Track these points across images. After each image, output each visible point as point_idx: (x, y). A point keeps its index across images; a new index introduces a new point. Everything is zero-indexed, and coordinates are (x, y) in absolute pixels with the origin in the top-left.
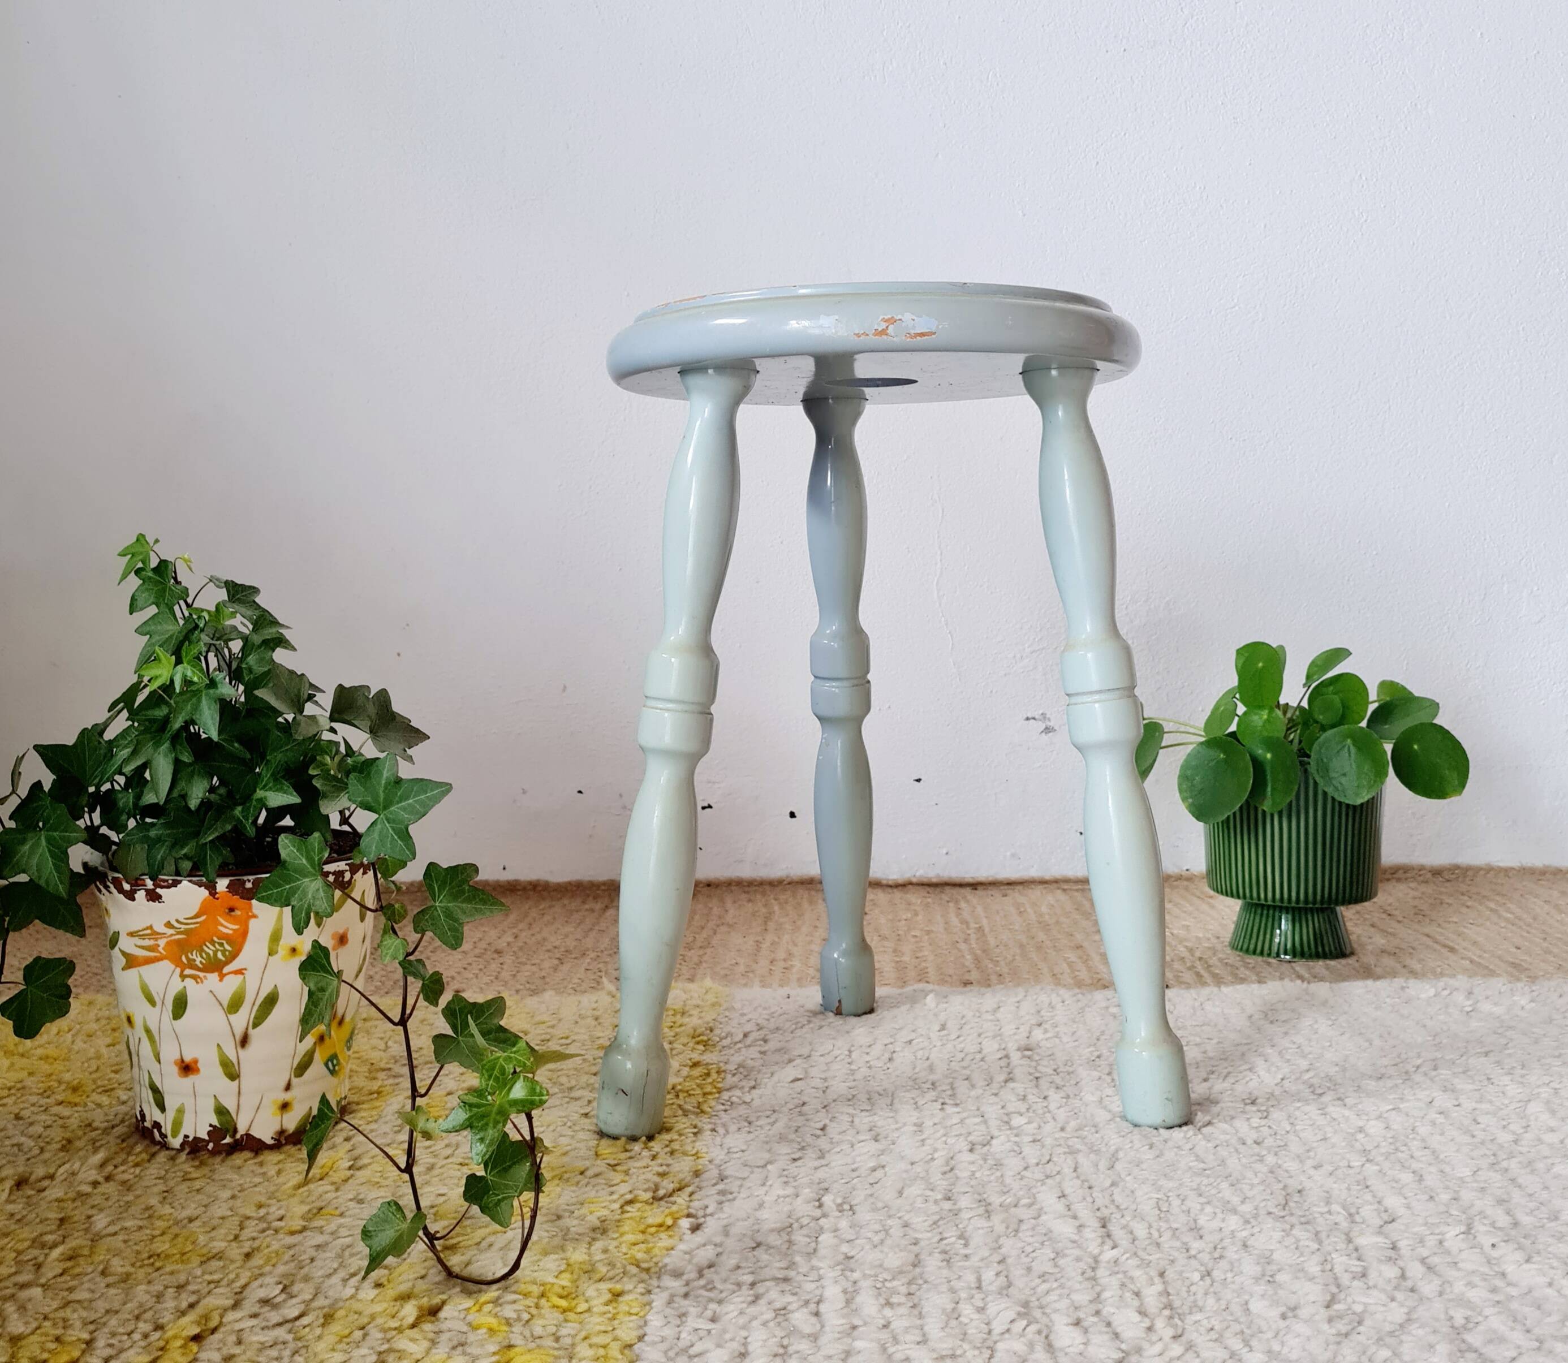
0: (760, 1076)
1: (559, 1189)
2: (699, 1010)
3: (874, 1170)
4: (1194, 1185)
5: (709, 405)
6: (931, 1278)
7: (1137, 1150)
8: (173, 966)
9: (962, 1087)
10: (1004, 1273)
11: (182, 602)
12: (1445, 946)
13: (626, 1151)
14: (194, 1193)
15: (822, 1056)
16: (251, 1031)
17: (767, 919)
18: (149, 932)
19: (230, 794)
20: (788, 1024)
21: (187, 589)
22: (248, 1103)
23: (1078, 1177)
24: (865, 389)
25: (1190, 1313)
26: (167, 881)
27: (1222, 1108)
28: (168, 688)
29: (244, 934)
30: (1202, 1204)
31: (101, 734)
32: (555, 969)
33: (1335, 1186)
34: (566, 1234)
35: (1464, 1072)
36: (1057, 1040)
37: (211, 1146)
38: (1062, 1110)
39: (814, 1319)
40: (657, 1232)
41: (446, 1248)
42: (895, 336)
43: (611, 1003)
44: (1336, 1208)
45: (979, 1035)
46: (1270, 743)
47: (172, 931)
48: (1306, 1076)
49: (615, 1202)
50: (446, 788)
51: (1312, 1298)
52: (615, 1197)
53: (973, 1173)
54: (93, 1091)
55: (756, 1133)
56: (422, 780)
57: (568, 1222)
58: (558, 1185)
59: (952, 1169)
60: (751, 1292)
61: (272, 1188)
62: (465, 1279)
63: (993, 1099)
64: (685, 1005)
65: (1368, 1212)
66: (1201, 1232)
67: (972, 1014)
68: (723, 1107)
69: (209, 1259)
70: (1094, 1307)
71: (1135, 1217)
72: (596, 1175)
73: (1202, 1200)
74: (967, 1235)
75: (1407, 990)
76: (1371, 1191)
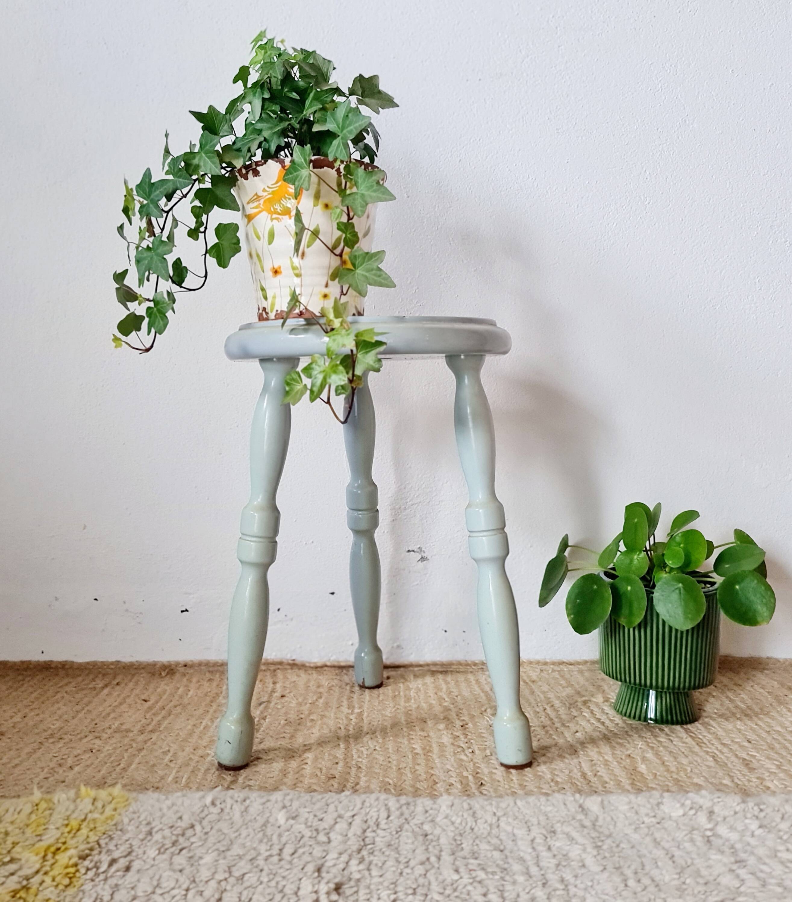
8: (267, 214)
18: (256, 197)
22: (306, 291)
47: (266, 194)
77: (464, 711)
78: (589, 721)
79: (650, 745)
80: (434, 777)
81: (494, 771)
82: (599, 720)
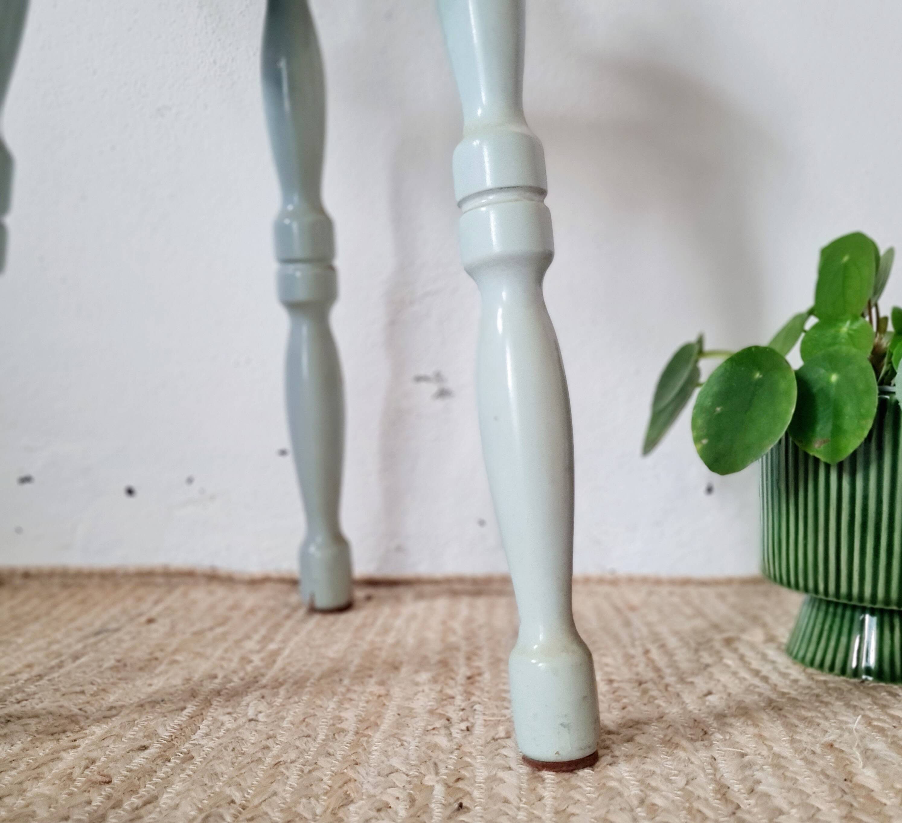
46: (835, 360)
77: (485, 653)
78: (735, 674)
79: (875, 723)
80: (350, 788)
81: (501, 774)
82: (756, 673)
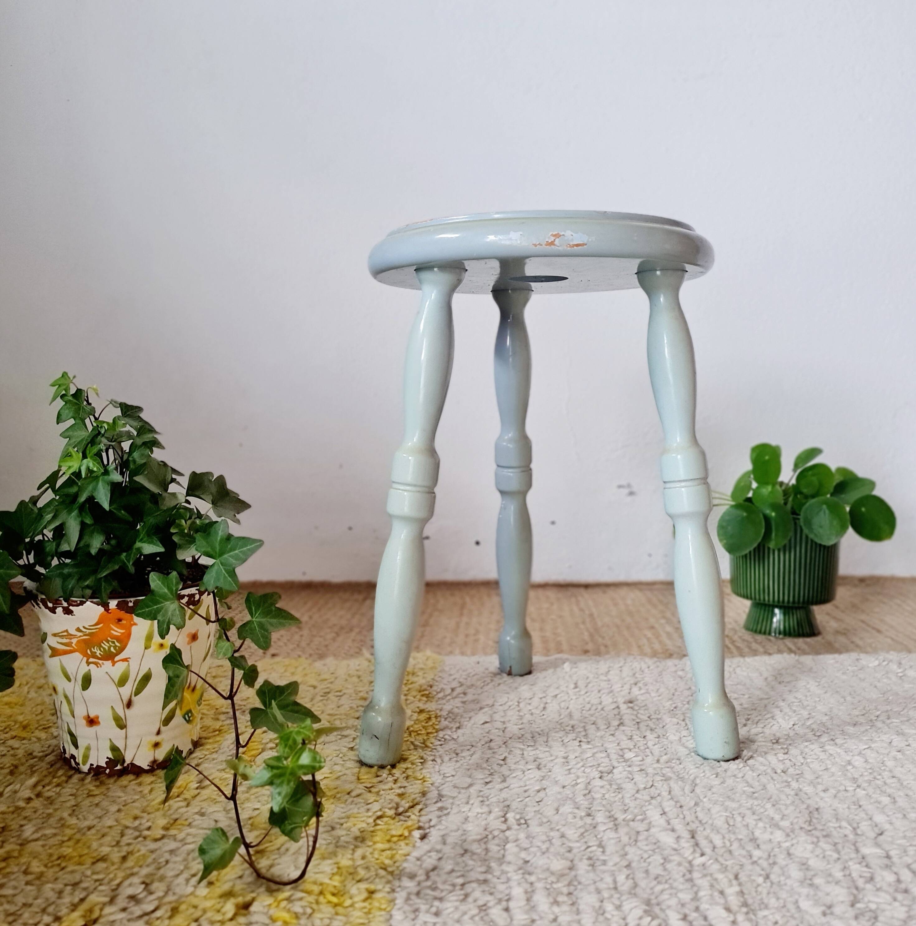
0: (462, 720)
1: (333, 806)
2: (422, 672)
3: (539, 791)
4: (749, 805)
5: (435, 291)
6: (583, 880)
7: (707, 778)
8: (82, 656)
9: (591, 729)
10: (631, 876)
11: (92, 417)
12: (874, 628)
13: (378, 776)
14: (94, 807)
15: (501, 705)
16: (133, 698)
17: (463, 606)
18: (65, 634)
19: (119, 544)
20: (479, 683)
21: (94, 408)
22: (132, 743)
23: (672, 799)
24: (532, 284)
25: (760, 910)
26: (76, 601)
27: (758, 746)
28: (77, 474)
29: (129, 635)
30: (755, 820)
31: (35, 503)
32: (334, 639)
33: (839, 805)
34: (337, 842)
35: (908, 721)
36: (648, 695)
37: (108, 771)
38: (656, 746)
39: (505, 914)
40: (399, 840)
41: (257, 852)
42: (560, 246)
43: (368, 666)
44: (844, 824)
45: (599, 691)
46: (774, 507)
47: (80, 634)
48: (809, 723)
49: (370, 817)
50: (259, 543)
51: (841, 898)
52: (370, 814)
53: (604, 795)
54: (37, 728)
55: (462, 762)
56: (244, 538)
57: (339, 832)
58: (332, 803)
59: (590, 792)
60: (462, 892)
61: (145, 804)
62: (269, 880)
63: (611, 739)
64: (414, 669)
65: (864, 827)
66: (758, 842)
67: (592, 676)
68: (440, 743)
69: (98, 861)
70: (695, 904)
71: (713, 830)
72: (358, 796)
73: (756, 817)
74: (603, 843)
75: (861, 661)
76: (864, 810)
